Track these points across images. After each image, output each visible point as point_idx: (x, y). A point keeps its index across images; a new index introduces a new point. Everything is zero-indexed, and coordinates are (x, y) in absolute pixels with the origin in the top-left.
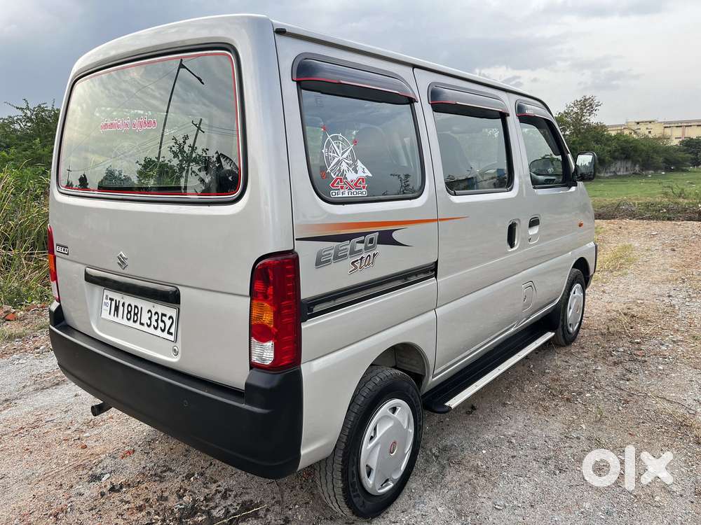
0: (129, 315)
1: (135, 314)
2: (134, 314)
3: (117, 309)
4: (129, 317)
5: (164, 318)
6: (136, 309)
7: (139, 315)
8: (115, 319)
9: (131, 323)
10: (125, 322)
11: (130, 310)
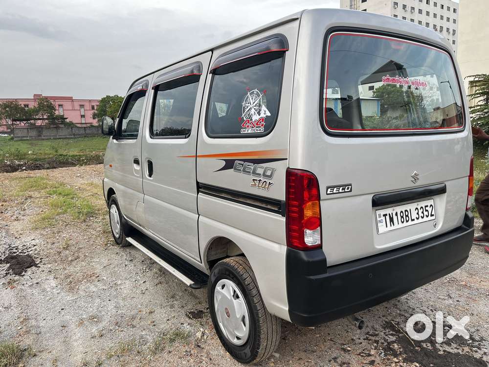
0: (402, 219)
1: (407, 216)
2: (405, 216)
3: (392, 220)
4: (403, 221)
5: (427, 208)
6: (407, 212)
7: (409, 215)
8: (393, 228)
9: (405, 224)
10: (401, 225)
11: (402, 215)
